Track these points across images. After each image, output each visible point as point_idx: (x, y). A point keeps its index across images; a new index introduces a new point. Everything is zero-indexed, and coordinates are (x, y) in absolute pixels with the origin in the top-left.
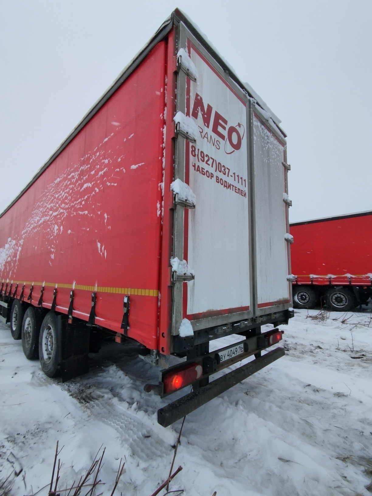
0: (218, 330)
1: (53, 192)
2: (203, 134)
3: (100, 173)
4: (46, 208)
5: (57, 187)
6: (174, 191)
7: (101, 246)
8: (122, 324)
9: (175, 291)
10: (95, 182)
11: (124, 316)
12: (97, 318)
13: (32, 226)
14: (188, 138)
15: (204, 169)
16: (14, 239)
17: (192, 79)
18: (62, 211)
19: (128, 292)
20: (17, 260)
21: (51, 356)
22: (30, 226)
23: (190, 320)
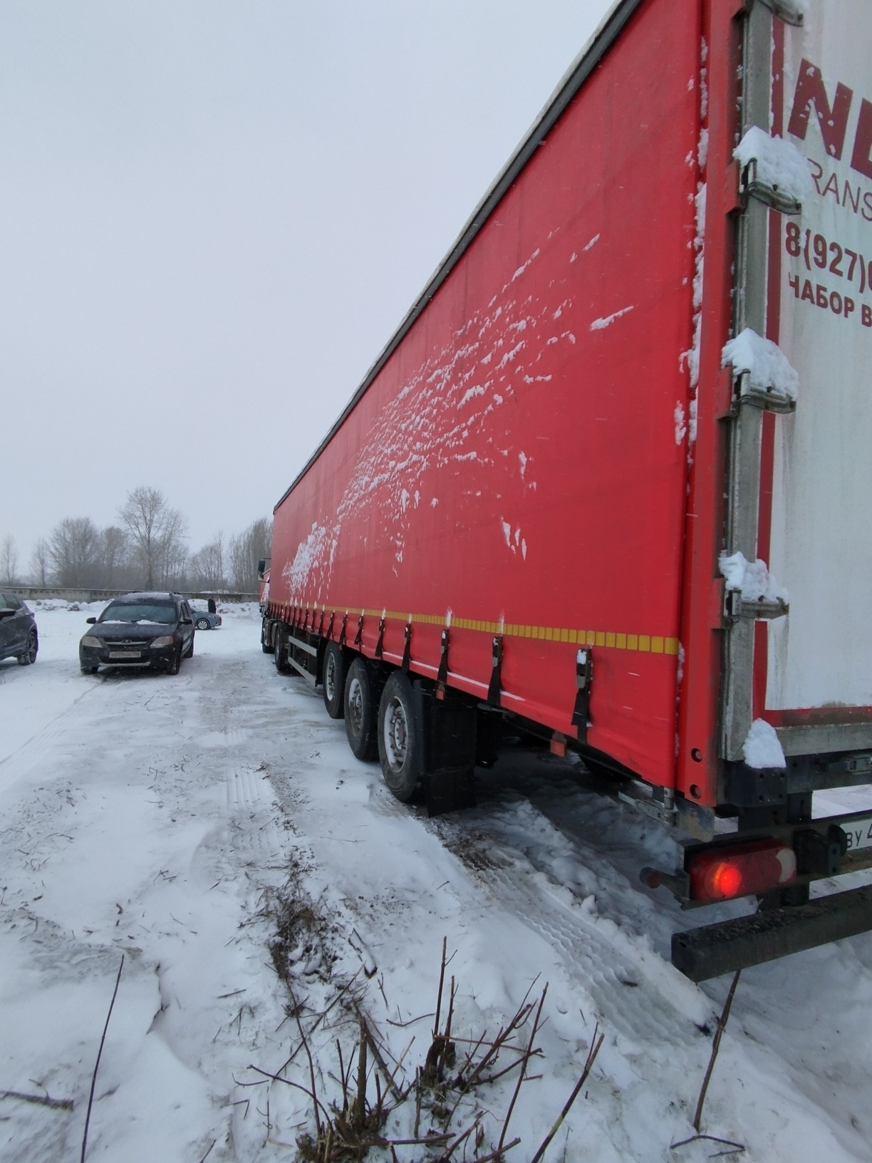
0: (855, 762)
1: (396, 420)
2: (823, 183)
3: (506, 357)
4: (382, 455)
5: (404, 406)
6: (735, 367)
7: (511, 531)
8: (574, 714)
9: (732, 643)
10: (492, 381)
11: (578, 695)
12: (505, 693)
13: (357, 495)
14: (779, 202)
15: (825, 290)
16: (324, 525)
17: (790, 20)
18: (415, 457)
19: (588, 639)
20: (330, 565)
21: (403, 759)
22: (353, 495)
23: (773, 725)
